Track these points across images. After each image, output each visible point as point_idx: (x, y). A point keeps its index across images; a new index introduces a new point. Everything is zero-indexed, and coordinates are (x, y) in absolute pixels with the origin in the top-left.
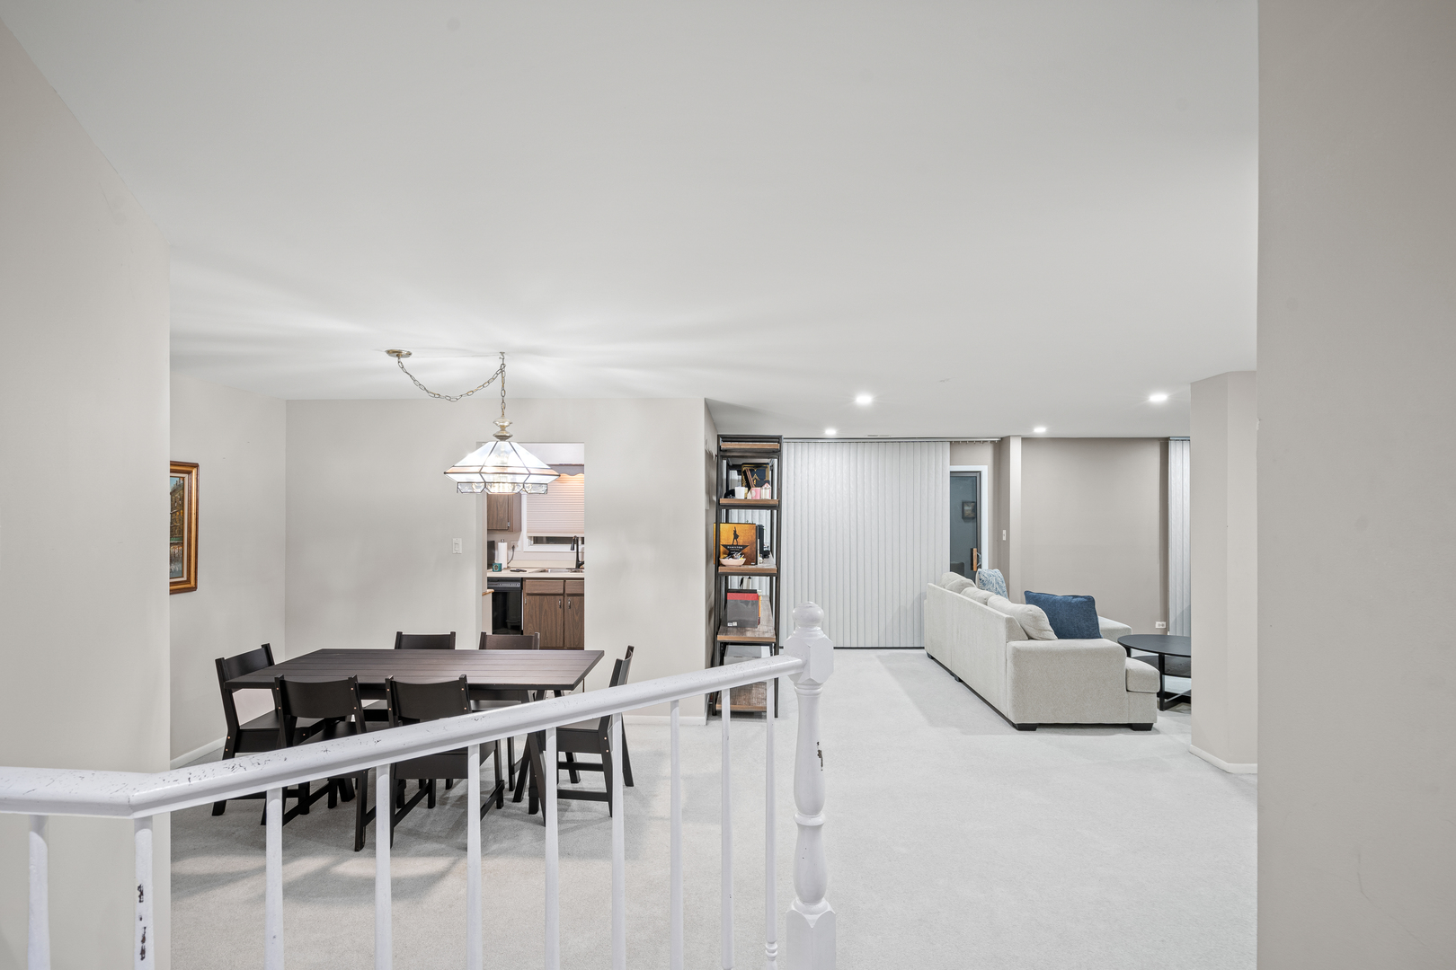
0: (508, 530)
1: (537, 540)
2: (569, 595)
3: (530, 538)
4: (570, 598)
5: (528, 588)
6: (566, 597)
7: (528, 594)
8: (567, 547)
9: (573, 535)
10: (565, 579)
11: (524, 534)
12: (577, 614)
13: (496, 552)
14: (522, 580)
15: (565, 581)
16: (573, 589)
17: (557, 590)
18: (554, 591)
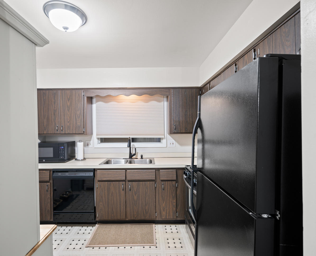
0: (83, 133)
1: (104, 140)
2: (129, 181)
3: (98, 139)
4: (130, 183)
5: (99, 176)
6: (127, 182)
7: (99, 181)
8: (126, 145)
9: (128, 137)
10: (126, 169)
11: (95, 137)
12: (135, 194)
13: (76, 148)
14: (94, 170)
15: (126, 171)
16: (132, 176)
17: (120, 177)
18: (118, 178)
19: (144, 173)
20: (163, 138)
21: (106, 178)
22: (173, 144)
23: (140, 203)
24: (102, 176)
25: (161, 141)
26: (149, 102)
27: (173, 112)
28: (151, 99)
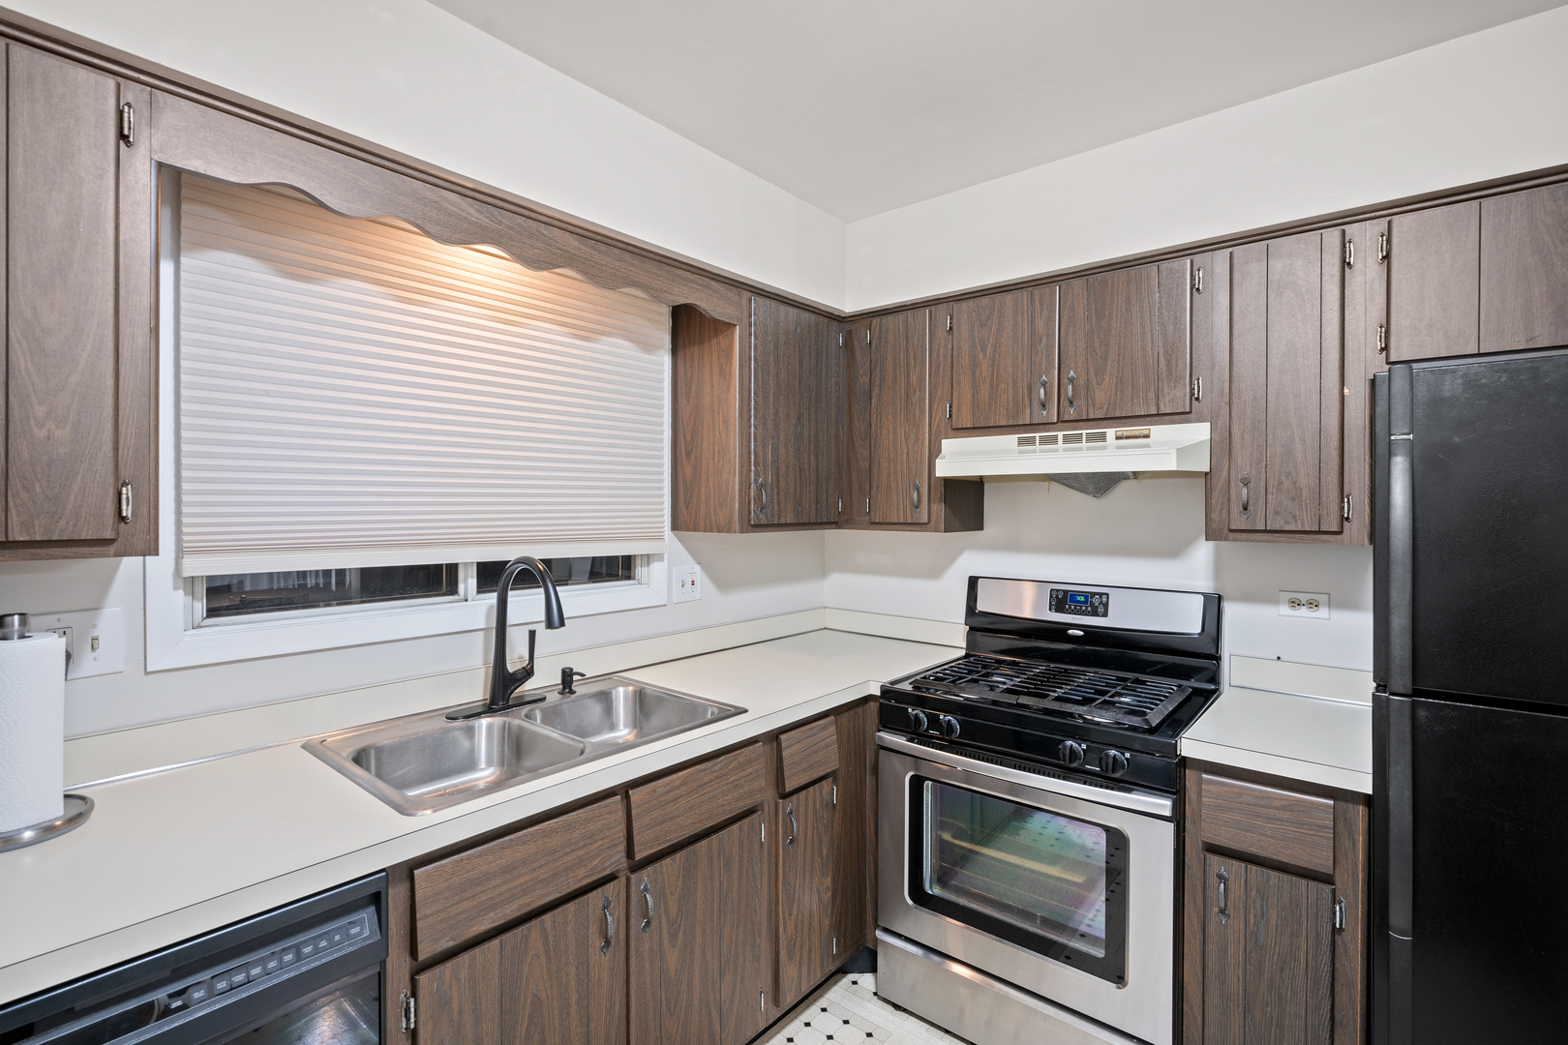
2: (650, 861)
12: (673, 937)
15: (627, 797)
16: (662, 823)
17: (594, 858)
18: (581, 873)
19: (718, 777)
20: (648, 558)
21: (494, 907)
22: (693, 583)
23: (697, 982)
24: (464, 906)
25: (640, 571)
26: (598, 337)
27: (755, 418)
28: (608, 320)
